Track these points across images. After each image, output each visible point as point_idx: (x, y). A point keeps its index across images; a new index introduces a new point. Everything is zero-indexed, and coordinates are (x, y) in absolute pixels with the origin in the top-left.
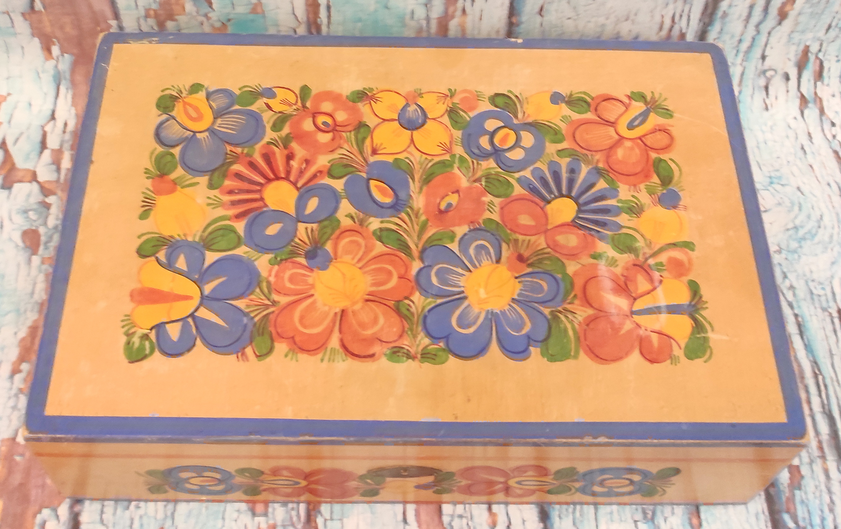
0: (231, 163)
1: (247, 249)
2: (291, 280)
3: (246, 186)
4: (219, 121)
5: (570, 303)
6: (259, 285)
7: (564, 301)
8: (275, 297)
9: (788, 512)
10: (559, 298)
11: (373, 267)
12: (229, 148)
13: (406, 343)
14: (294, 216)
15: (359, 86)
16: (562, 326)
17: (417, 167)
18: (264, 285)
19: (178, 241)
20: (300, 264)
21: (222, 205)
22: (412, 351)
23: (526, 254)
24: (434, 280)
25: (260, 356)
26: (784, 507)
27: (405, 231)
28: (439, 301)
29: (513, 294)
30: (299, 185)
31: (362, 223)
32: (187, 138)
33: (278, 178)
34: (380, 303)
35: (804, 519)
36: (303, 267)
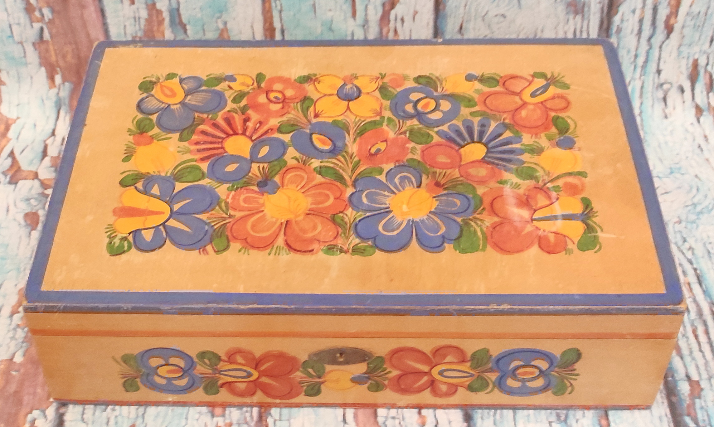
0: (199, 125)
1: (209, 181)
2: (245, 201)
3: (210, 139)
4: (189, 97)
5: (479, 214)
6: (219, 204)
7: (474, 212)
8: (232, 212)
9: (689, 415)
10: (470, 210)
11: (313, 192)
12: (196, 115)
13: (340, 242)
14: (249, 158)
15: (305, 73)
16: (472, 229)
17: (352, 126)
18: (223, 205)
19: (153, 176)
20: (253, 190)
21: (191, 152)
22: (345, 248)
23: (442, 182)
24: (365, 200)
25: (218, 251)
26: (686, 411)
27: (340, 167)
28: (368, 214)
29: (431, 208)
30: (253, 138)
31: (304, 163)
32: (163, 108)
33: (236, 134)
34: (319, 215)
35: (704, 421)
36: (255, 192)
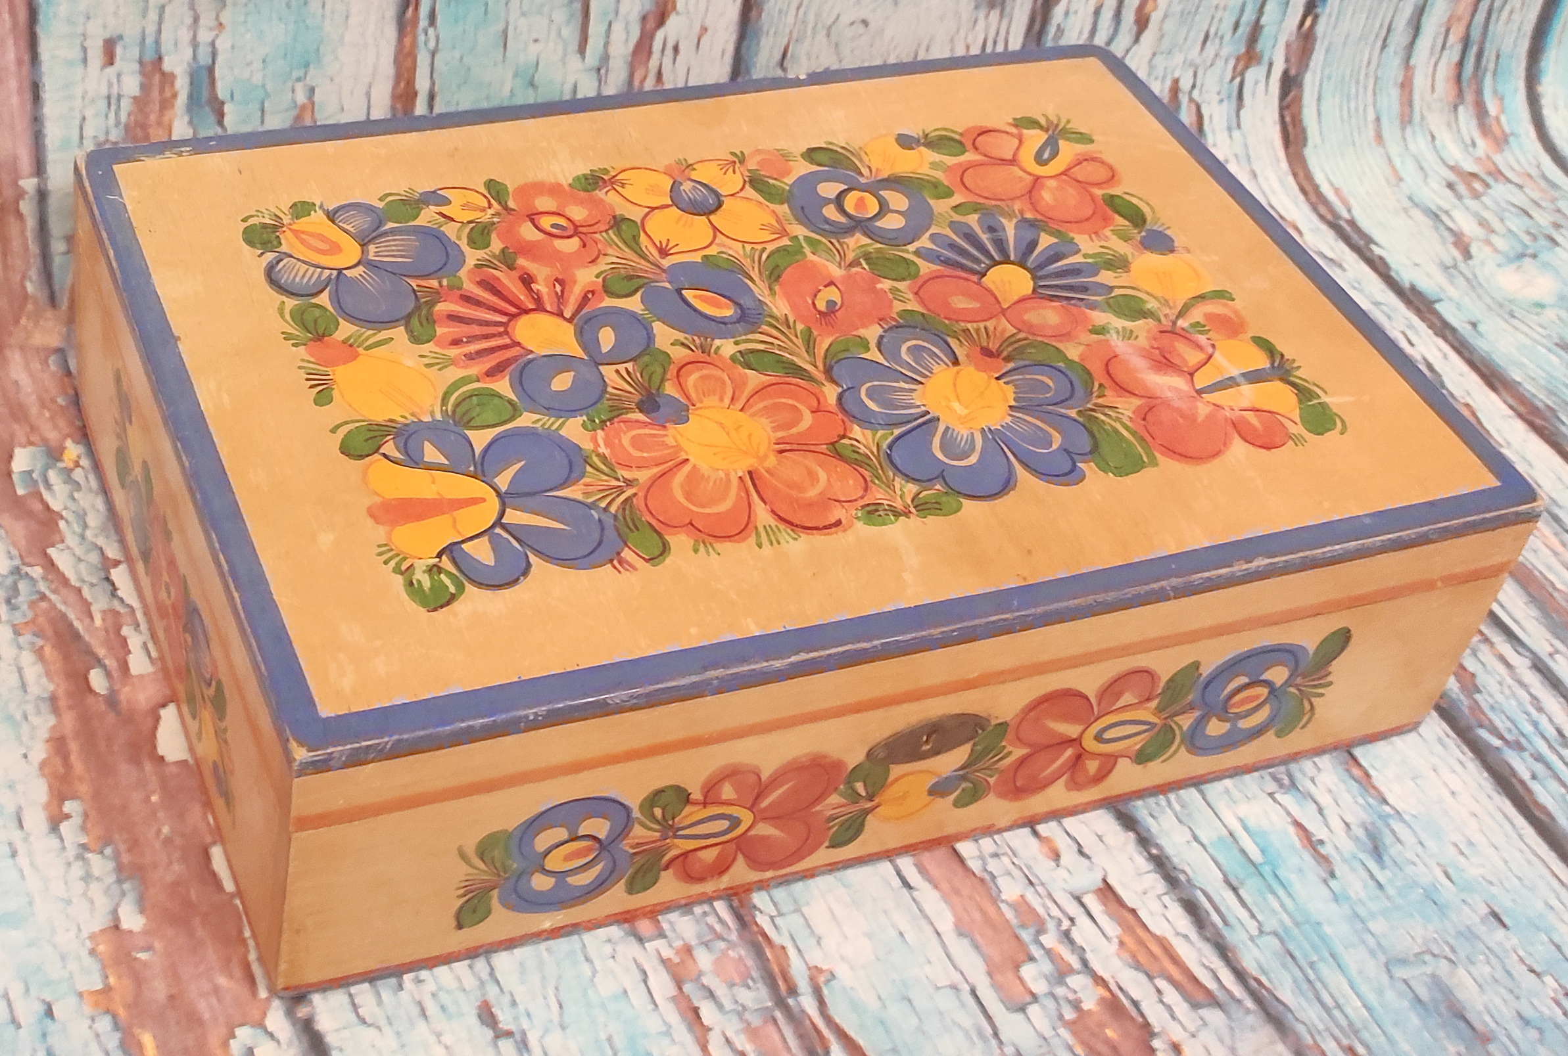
0: (432, 304)
1: (534, 417)
2: (637, 446)
3: (476, 330)
4: (372, 248)
5: (1099, 397)
6: (587, 461)
7: (1089, 394)
8: (626, 473)
10: (1080, 392)
11: (761, 405)
12: (413, 283)
13: (880, 496)
14: (586, 358)
16: (1107, 427)
17: (747, 263)
18: (596, 460)
19: (406, 425)
20: (637, 421)
21: (454, 362)
22: (898, 504)
23: (993, 346)
24: (872, 405)
25: (650, 559)
27: (781, 348)
28: (898, 432)
29: (1007, 400)
30: (568, 314)
31: (704, 349)
32: (330, 279)
33: (524, 311)
34: (804, 451)
36: (645, 425)
